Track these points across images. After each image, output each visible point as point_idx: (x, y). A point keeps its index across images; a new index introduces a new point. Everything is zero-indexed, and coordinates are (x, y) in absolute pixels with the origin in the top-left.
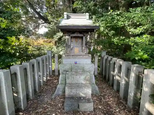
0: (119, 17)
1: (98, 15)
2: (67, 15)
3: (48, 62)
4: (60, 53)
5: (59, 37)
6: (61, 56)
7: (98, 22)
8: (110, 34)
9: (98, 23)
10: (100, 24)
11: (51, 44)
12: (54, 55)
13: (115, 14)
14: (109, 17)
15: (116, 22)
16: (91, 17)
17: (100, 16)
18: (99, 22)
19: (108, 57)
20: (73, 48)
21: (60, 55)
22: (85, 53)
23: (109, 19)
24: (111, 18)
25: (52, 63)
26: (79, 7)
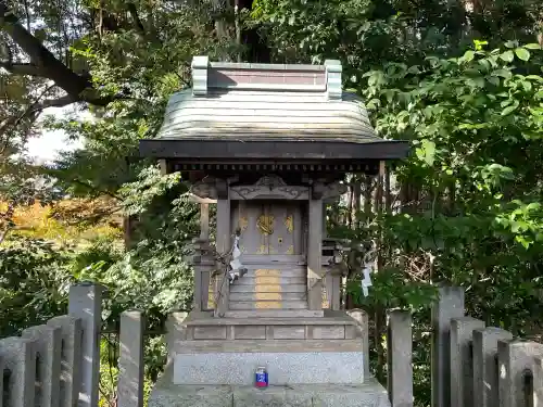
0: (532, 81)
1: (398, 70)
2: (209, 68)
3: (69, 364)
4: (155, 300)
5: (155, 190)
6: (164, 318)
7: (403, 107)
8: (483, 182)
9: (403, 113)
10: (413, 121)
11: (103, 230)
12: (116, 312)
13: (500, 62)
14: (469, 82)
15: (516, 112)
16: (354, 79)
17: (410, 76)
18: (410, 106)
19: (477, 335)
20: (243, 272)
21: (156, 310)
22: (326, 305)
23: (467, 92)
24: (481, 84)
25: (96, 366)
26: (282, 21)
